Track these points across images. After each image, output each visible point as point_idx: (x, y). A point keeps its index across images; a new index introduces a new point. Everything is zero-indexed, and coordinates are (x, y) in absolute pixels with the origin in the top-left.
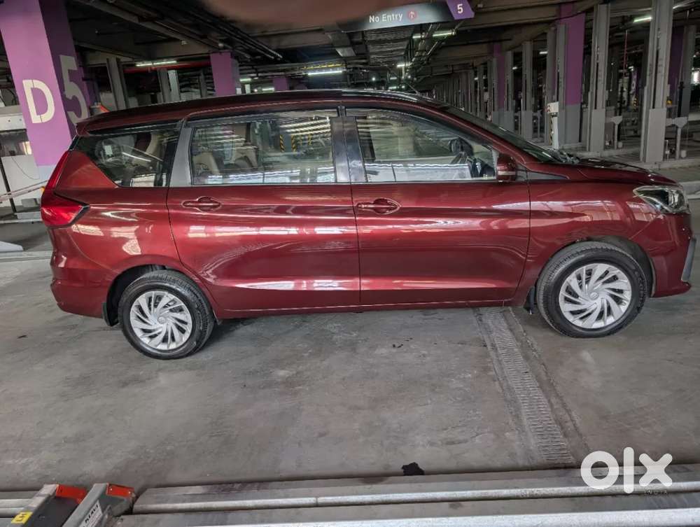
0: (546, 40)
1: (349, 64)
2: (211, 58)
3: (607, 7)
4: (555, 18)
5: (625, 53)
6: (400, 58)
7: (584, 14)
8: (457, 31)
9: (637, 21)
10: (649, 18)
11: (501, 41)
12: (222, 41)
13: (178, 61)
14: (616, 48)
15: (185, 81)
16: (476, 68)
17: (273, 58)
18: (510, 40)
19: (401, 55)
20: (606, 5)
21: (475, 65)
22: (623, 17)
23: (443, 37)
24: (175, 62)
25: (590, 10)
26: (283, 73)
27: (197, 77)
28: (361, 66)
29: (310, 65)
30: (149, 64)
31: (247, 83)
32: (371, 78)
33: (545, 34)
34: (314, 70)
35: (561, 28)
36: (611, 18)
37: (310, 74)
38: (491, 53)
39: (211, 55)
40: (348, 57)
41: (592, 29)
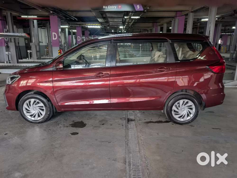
0: (171, 24)
1: (103, 25)
2: (50, 17)
3: (193, 14)
4: (175, 16)
5: (198, 31)
6: (120, 25)
7: (185, 16)
8: (140, 17)
9: (202, 20)
10: (207, 20)
11: (157, 22)
12: (52, 11)
13: (37, 16)
14: (195, 29)
15: (42, 25)
16: (148, 31)
17: (74, 19)
18: (160, 22)
19: (121, 24)
20: (192, 13)
21: (148, 30)
22: (198, 19)
23: (136, 18)
24: (36, 17)
25: (187, 15)
26: (79, 25)
27: (46, 24)
28: (107, 26)
29: (89, 24)
30: (26, 17)
31: (67, 28)
32: (112, 31)
33: (171, 21)
34: (90, 26)
35: (177, 20)
36: (194, 18)
37: (89, 27)
38: (153, 26)
39: (50, 16)
40: (102, 22)
41: (187, 21)
